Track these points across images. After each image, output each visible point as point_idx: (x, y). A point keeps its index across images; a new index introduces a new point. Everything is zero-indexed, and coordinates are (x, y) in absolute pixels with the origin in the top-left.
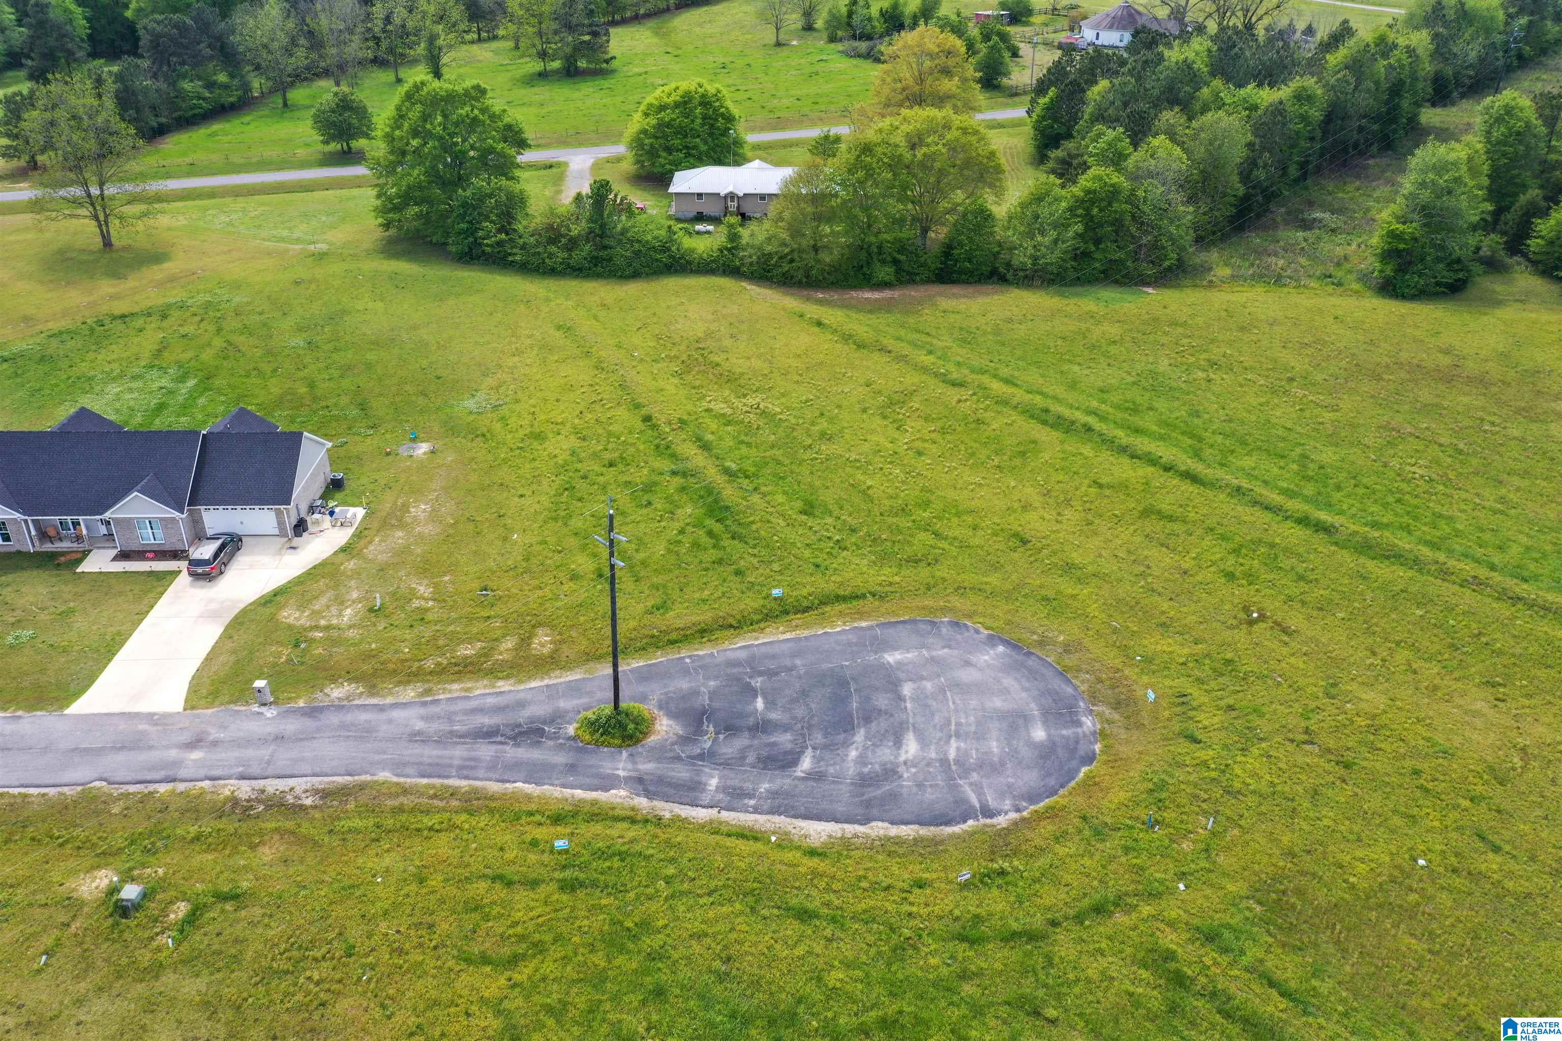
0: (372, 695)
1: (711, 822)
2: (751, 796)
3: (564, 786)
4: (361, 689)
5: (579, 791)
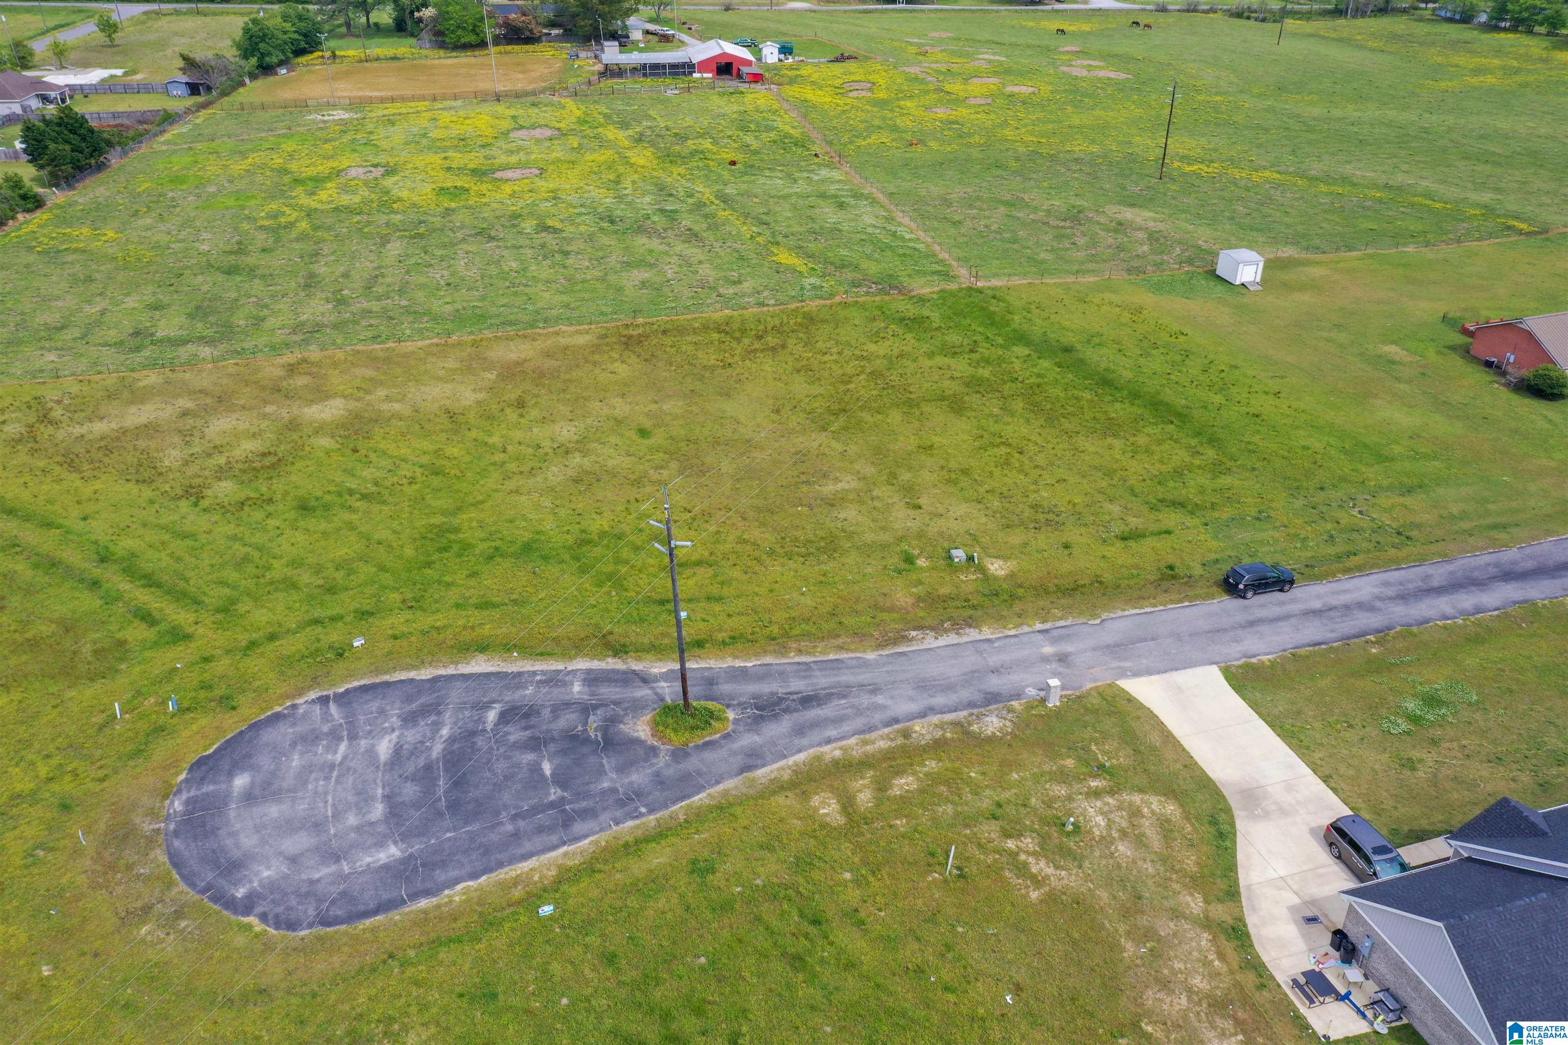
0: (957, 724)
1: (570, 659)
2: (540, 682)
3: (709, 669)
4: (975, 728)
5: (695, 666)
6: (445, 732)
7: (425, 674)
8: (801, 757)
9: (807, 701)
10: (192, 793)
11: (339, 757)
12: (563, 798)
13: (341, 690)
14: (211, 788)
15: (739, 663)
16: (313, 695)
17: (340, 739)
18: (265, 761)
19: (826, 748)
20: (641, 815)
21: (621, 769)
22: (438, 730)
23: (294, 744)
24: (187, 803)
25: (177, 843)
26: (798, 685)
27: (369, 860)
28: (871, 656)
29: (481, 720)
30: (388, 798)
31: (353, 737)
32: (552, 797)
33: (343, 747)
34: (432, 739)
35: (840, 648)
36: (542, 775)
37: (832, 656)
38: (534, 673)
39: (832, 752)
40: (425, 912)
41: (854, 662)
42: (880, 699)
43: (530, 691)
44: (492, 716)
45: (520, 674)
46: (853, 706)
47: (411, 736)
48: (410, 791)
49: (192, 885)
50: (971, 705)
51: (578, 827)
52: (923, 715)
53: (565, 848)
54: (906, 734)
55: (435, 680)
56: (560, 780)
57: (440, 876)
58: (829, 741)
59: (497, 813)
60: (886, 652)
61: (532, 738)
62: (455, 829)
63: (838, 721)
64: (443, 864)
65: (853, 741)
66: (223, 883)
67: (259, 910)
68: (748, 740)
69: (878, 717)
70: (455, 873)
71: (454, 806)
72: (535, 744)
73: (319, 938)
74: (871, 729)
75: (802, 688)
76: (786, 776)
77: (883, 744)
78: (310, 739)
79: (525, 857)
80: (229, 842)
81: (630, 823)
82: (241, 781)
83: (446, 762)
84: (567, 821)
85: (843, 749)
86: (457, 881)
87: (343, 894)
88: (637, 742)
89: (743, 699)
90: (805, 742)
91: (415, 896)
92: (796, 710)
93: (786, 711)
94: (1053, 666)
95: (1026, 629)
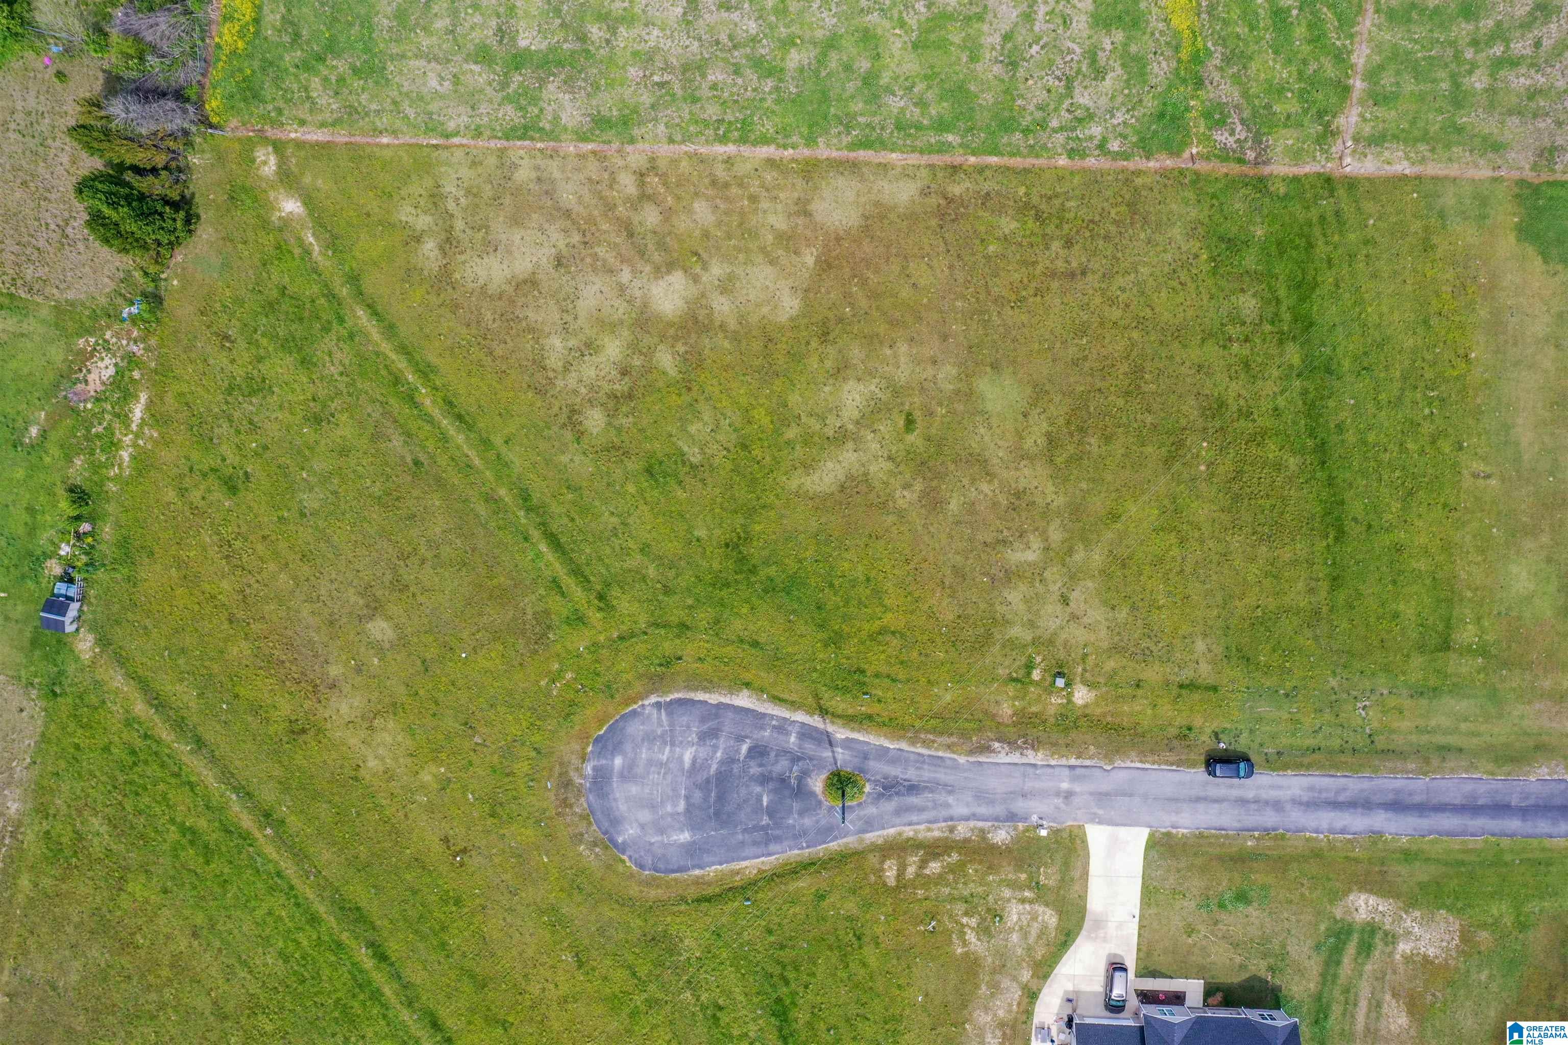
0: (982, 831)
1: (795, 710)
2: (774, 727)
3: (868, 743)
4: (990, 836)
5: (861, 739)
6: (719, 754)
7: (713, 698)
8: (892, 831)
9: (913, 789)
10: (596, 763)
11: (665, 758)
12: (768, 825)
13: (668, 699)
14: (604, 762)
15: (887, 744)
16: (653, 699)
17: (665, 743)
18: (628, 747)
19: (907, 828)
20: (802, 848)
21: (801, 813)
22: (715, 752)
23: (643, 740)
24: (595, 769)
25: (591, 797)
26: (911, 774)
27: (675, 837)
28: (962, 760)
29: (738, 751)
30: (687, 798)
31: (673, 744)
32: (764, 823)
33: (668, 749)
34: (712, 758)
35: (949, 747)
36: (762, 805)
37: (940, 754)
38: (772, 717)
39: (909, 832)
40: (697, 877)
41: (948, 762)
42: (950, 799)
43: (767, 733)
44: (744, 748)
45: (764, 715)
46: (934, 801)
47: (703, 753)
48: (698, 795)
49: (599, 828)
50: (997, 819)
51: (773, 847)
52: (967, 819)
53: (763, 859)
54: (952, 830)
55: (720, 706)
56: (771, 813)
57: (707, 858)
58: (910, 824)
59: (736, 827)
60: (972, 759)
61: (763, 775)
62: (716, 830)
63: (921, 810)
64: (708, 852)
65: (922, 827)
66: (612, 830)
67: (628, 853)
68: (871, 810)
69: (944, 813)
70: (711, 859)
71: (717, 814)
72: (764, 780)
73: (654, 879)
74: (935, 821)
75: (913, 778)
76: (880, 841)
77: (937, 834)
78: (650, 738)
79: (745, 859)
80: (614, 804)
81: (796, 852)
82: (618, 761)
83: (717, 779)
84: (768, 840)
85: (916, 832)
86: (713, 864)
87: (664, 855)
88: (813, 794)
89: (878, 777)
90: (898, 821)
91: (695, 867)
92: (903, 795)
93: (897, 794)
94: (1059, 801)
95: (1064, 761)
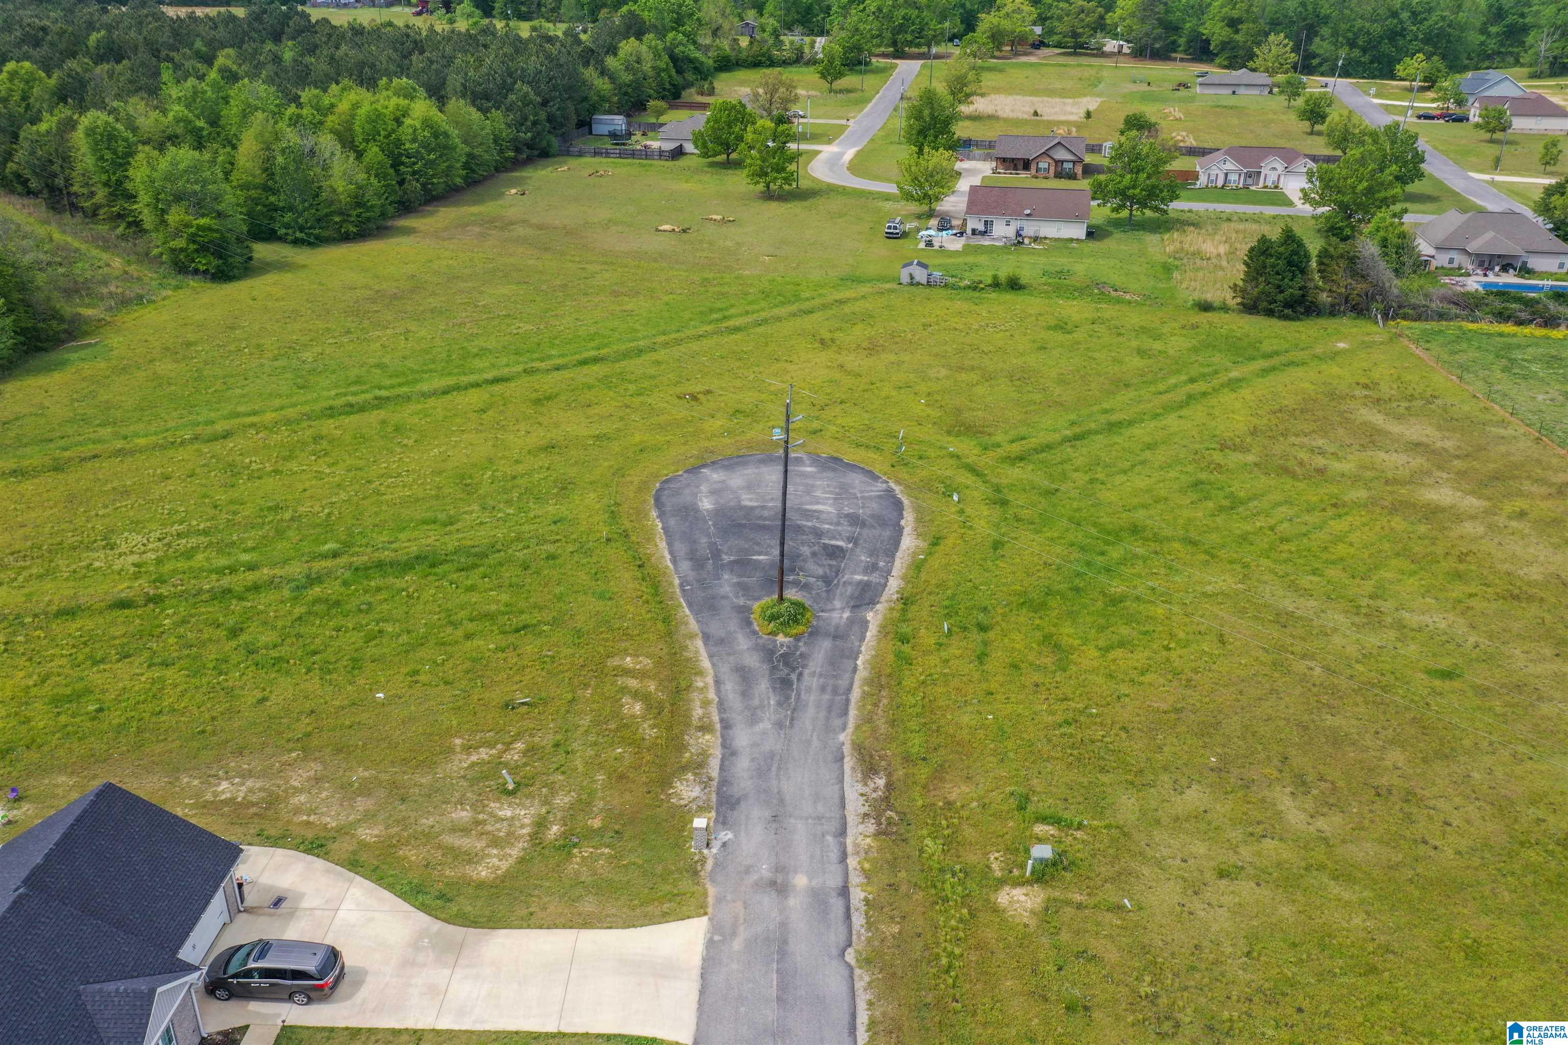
0: (702, 766)
1: (904, 579)
2: (875, 564)
4: (688, 776)
6: (827, 526)
7: (908, 523)
11: (817, 494)
12: (721, 560)
13: (898, 496)
15: (864, 657)
17: (837, 494)
18: (829, 474)
19: (711, 681)
20: (683, 587)
21: (740, 584)
22: (830, 524)
26: (812, 682)
29: (834, 539)
31: (835, 499)
33: (830, 495)
34: (821, 522)
35: (868, 723)
36: (753, 556)
37: (854, 713)
38: (890, 562)
39: (704, 682)
42: (766, 726)
43: (864, 558)
44: (839, 543)
45: (891, 556)
46: (763, 707)
47: (828, 516)
50: (725, 783)
51: (686, 563)
52: (727, 746)
55: (898, 527)
56: (739, 561)
57: (674, 518)
58: (719, 683)
59: (719, 537)
60: (847, 749)
61: (800, 555)
62: (716, 526)
63: (745, 694)
68: (744, 643)
69: (738, 719)
71: (740, 526)
74: (723, 710)
75: (806, 684)
76: (687, 654)
77: (698, 712)
78: (843, 486)
80: (751, 466)
81: (677, 582)
84: (694, 560)
85: (704, 690)
87: (681, 494)
88: (770, 594)
89: (803, 650)
90: (726, 671)
92: (771, 674)
93: (775, 668)
94: (765, 870)
95: (855, 879)
